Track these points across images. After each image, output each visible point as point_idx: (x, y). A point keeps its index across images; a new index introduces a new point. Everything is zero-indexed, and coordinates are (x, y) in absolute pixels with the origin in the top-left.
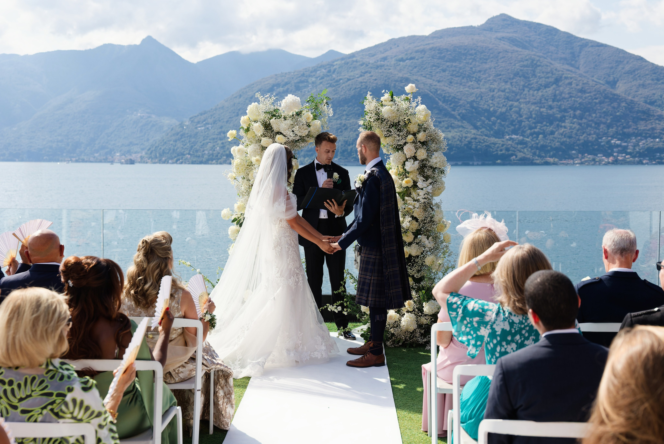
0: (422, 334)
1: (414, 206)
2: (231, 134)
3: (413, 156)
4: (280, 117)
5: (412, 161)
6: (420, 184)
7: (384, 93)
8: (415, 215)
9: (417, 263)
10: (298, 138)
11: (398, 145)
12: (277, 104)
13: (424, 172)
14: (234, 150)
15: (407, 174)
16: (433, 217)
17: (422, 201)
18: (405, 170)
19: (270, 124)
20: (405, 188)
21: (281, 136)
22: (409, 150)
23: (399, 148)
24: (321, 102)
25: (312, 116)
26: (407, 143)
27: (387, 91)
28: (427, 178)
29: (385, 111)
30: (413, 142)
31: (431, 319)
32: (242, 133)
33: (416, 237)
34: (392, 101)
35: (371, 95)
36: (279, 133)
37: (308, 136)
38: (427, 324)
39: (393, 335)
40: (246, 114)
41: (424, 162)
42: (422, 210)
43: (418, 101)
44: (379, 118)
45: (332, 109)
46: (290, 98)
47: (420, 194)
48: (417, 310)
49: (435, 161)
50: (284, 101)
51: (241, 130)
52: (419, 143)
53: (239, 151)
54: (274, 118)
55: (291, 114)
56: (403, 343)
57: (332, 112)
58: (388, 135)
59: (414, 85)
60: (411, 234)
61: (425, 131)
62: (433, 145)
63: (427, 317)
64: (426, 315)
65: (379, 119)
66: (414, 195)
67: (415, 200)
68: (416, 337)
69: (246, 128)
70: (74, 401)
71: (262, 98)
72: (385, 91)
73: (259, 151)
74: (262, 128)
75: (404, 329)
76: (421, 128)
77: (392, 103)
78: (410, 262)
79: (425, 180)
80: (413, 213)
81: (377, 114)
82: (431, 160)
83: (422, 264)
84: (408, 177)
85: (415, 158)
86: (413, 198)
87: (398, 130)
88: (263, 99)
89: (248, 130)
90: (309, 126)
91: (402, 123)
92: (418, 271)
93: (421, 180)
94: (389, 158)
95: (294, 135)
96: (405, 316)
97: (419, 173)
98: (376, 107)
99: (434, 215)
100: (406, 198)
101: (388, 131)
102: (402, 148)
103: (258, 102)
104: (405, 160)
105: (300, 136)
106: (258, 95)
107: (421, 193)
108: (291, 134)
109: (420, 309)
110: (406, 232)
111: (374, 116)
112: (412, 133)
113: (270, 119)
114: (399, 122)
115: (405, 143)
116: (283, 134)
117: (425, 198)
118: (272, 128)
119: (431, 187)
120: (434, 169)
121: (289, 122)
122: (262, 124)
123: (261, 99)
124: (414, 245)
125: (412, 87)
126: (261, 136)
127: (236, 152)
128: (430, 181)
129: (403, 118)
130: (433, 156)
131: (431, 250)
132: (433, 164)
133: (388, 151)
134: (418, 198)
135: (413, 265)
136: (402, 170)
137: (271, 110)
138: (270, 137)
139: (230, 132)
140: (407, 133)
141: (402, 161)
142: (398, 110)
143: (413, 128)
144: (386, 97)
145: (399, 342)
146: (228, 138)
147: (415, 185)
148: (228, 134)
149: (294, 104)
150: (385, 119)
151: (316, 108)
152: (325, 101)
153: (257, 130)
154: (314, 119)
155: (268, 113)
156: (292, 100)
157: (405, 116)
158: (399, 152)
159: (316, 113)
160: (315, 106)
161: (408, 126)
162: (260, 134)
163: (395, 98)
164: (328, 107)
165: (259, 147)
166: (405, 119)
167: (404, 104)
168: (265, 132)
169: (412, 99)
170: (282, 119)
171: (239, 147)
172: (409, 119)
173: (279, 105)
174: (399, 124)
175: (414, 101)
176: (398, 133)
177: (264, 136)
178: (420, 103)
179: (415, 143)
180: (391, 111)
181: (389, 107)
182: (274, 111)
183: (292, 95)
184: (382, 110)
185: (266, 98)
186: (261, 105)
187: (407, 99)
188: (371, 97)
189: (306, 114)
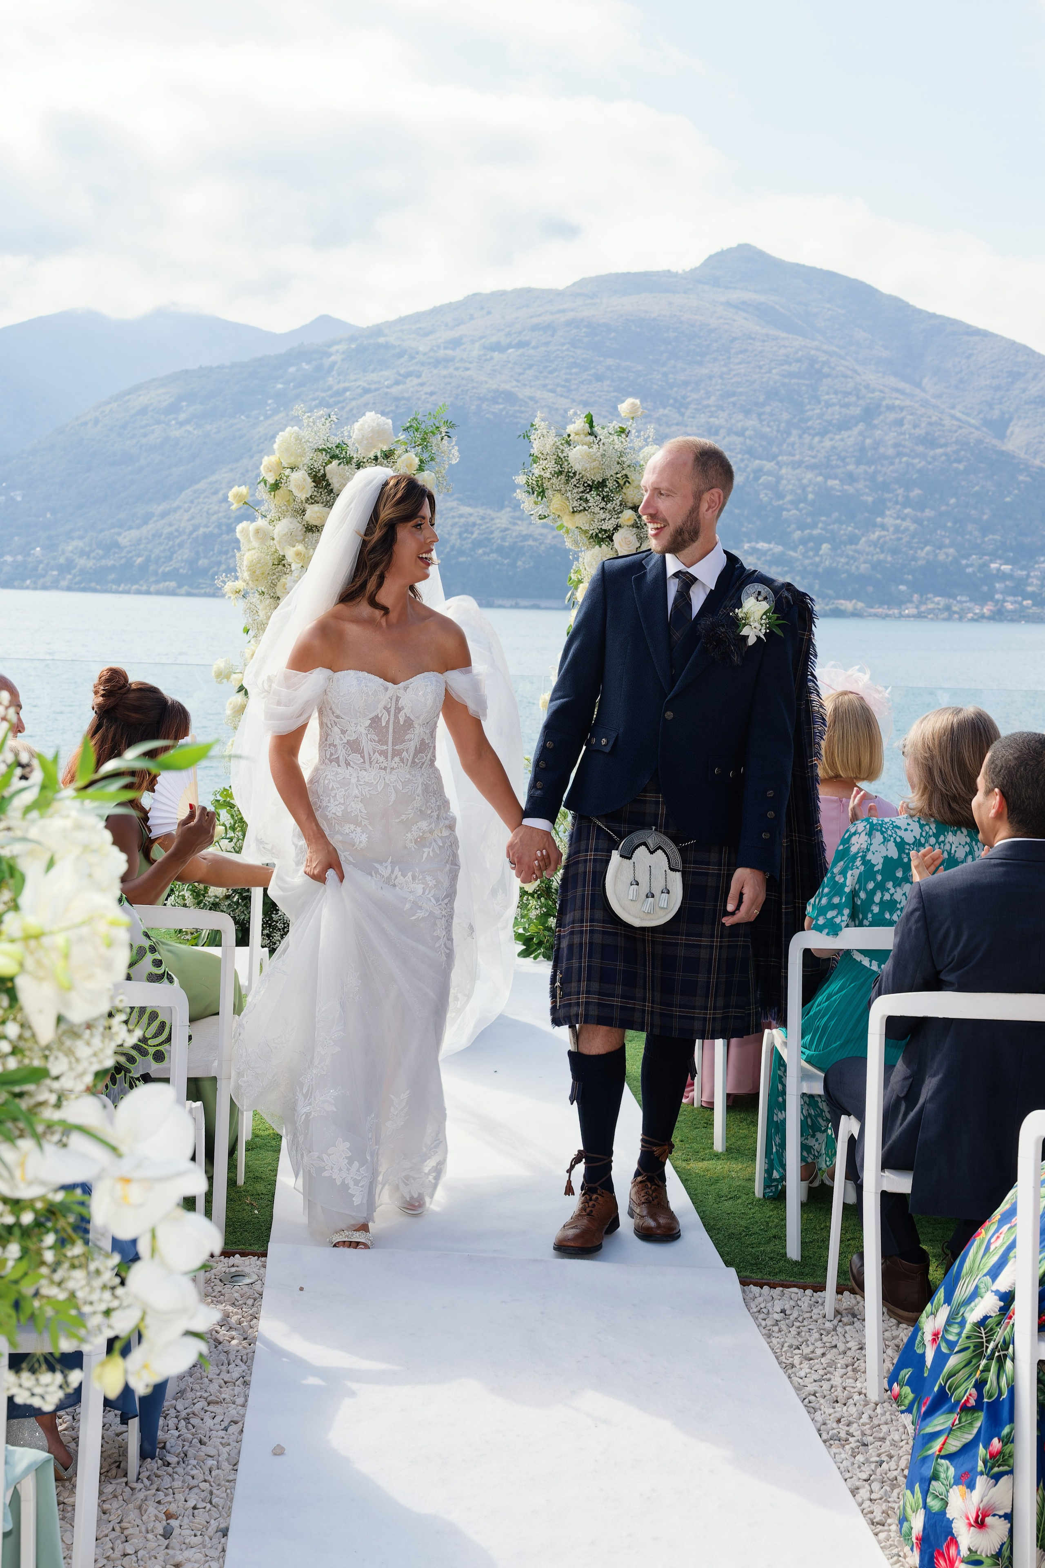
2: (238, 496)
4: (349, 461)
7: (573, 417)
11: (601, 531)
12: (342, 433)
14: (245, 531)
19: (324, 475)
22: (624, 542)
23: (604, 538)
24: (436, 431)
25: (417, 461)
26: (620, 526)
27: (579, 413)
29: (578, 456)
32: (262, 492)
34: (591, 434)
35: (543, 420)
40: (271, 452)
43: (649, 437)
44: (564, 473)
45: (456, 448)
46: (370, 419)
50: (357, 426)
51: (261, 486)
53: (257, 531)
54: (335, 462)
55: (372, 456)
57: (457, 454)
58: (581, 508)
59: (638, 402)
65: (561, 473)
69: (271, 480)
71: (309, 417)
72: (576, 413)
73: (300, 534)
74: (309, 484)
77: (592, 438)
81: (559, 461)
87: (603, 499)
88: (311, 420)
89: (276, 486)
91: (610, 484)
94: (577, 559)
98: (557, 448)
101: (581, 499)
102: (610, 538)
103: (301, 424)
106: (298, 410)
111: (552, 466)
112: (631, 505)
113: (327, 464)
114: (604, 481)
115: (617, 528)
118: (328, 485)
122: (310, 474)
123: (306, 418)
125: (634, 405)
126: (307, 500)
127: (251, 534)
129: (612, 472)
133: (576, 543)
137: (329, 446)
138: (324, 503)
139: (236, 489)
140: (621, 505)
142: (603, 455)
143: (633, 494)
144: (578, 425)
146: (231, 503)
148: (230, 493)
149: (378, 433)
150: (575, 474)
151: (424, 443)
152: (443, 429)
153: (297, 487)
154: (421, 469)
155: (321, 450)
156: (375, 425)
157: (618, 468)
158: (604, 546)
159: (425, 456)
160: (424, 439)
161: (624, 490)
162: (303, 498)
163: (597, 429)
164: (449, 443)
165: (300, 527)
166: (619, 476)
167: (618, 442)
168: (315, 493)
169: (633, 431)
170: (354, 466)
171: (254, 524)
172: (626, 476)
173: (346, 434)
174: (606, 486)
175: (638, 437)
176: (603, 504)
177: (311, 500)
178: (650, 439)
179: (638, 527)
180: (589, 455)
181: (585, 447)
182: (337, 447)
183: (376, 413)
184: (570, 454)
185: (318, 418)
186: (307, 433)
187: (623, 431)
188: (544, 424)
189: (404, 457)
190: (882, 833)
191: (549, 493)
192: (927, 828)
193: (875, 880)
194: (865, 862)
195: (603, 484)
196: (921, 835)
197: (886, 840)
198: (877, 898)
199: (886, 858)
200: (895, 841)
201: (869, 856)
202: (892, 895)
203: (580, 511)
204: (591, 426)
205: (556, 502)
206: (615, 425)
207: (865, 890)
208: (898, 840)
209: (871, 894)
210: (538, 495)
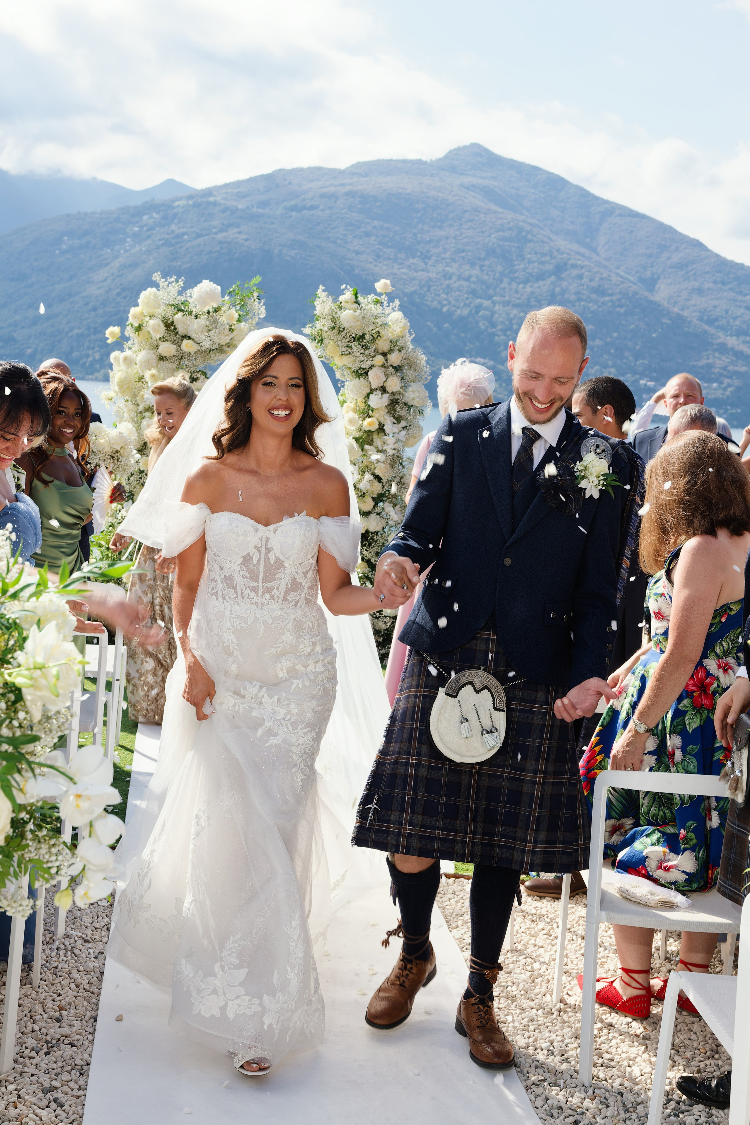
1: (377, 459)
2: (112, 334)
3: (382, 387)
4: (190, 313)
5: (379, 393)
6: (389, 427)
7: (344, 290)
8: (377, 472)
9: (376, 541)
10: (216, 346)
11: (360, 368)
12: (186, 293)
13: (395, 410)
14: (116, 358)
15: (370, 412)
17: (391, 452)
18: (369, 406)
19: (173, 322)
20: (365, 432)
21: (190, 341)
22: (376, 378)
23: (362, 373)
24: (250, 296)
25: (236, 315)
26: (373, 366)
27: (348, 287)
28: (398, 419)
29: (346, 317)
30: (383, 366)
32: (129, 332)
33: (376, 505)
34: (357, 302)
35: (324, 291)
36: (187, 336)
38: (387, 630)
40: (137, 305)
41: (397, 397)
42: (388, 466)
43: (395, 307)
44: (337, 328)
45: (264, 307)
46: (206, 286)
47: (388, 442)
49: (413, 396)
50: (196, 289)
51: (129, 328)
52: (391, 368)
53: (126, 359)
54: (180, 314)
55: (206, 310)
57: (264, 311)
58: (348, 352)
59: (388, 282)
60: (371, 500)
61: (400, 351)
62: (411, 372)
65: (333, 328)
66: (378, 442)
67: (379, 451)
69: (137, 325)
72: (346, 287)
73: (155, 361)
74: (163, 328)
76: (395, 345)
77: (356, 305)
78: (366, 540)
79: (396, 422)
80: (375, 469)
81: (334, 320)
82: (407, 395)
83: (383, 543)
84: (372, 416)
85: (383, 390)
86: (377, 448)
87: (363, 347)
88: (165, 284)
89: (139, 328)
90: (231, 330)
91: (367, 337)
93: (391, 421)
94: (343, 386)
95: (211, 342)
97: (389, 412)
98: (333, 311)
99: (404, 475)
100: (366, 447)
102: (366, 373)
103: (157, 286)
104: (369, 391)
105: (219, 344)
106: (156, 277)
107: (390, 441)
108: (207, 340)
110: (364, 497)
111: (329, 324)
112: (381, 352)
113: (174, 315)
114: (364, 335)
115: (370, 368)
116: (193, 339)
117: (394, 449)
118: (175, 329)
119: (404, 433)
120: (410, 407)
121: (203, 321)
122: (163, 321)
123: (162, 283)
124: (373, 516)
125: (386, 284)
126: (160, 339)
127: (121, 361)
128: (403, 424)
129: (369, 329)
130: (410, 389)
132: (408, 400)
133: (343, 375)
134: (384, 448)
135: (369, 545)
136: (362, 406)
137: (177, 302)
138: (173, 343)
139: (111, 329)
140: (374, 351)
141: (365, 393)
142: (364, 318)
143: (383, 345)
144: (347, 296)
146: (108, 339)
147: (381, 429)
148: (107, 332)
149: (210, 295)
150: (344, 329)
153: (154, 330)
154: (239, 321)
155: (171, 305)
156: (208, 290)
157: (373, 327)
158: (362, 379)
159: (242, 312)
160: (242, 300)
161: (377, 342)
162: (158, 336)
163: (360, 299)
164: (259, 303)
165: (154, 357)
166: (373, 332)
167: (374, 309)
168: (166, 335)
169: (385, 303)
170: (193, 317)
171: (123, 353)
172: (379, 332)
173: (189, 295)
174: (365, 338)
175: (388, 306)
176: (362, 351)
177: (163, 339)
178: (396, 309)
179: (385, 367)
180: (354, 317)
181: (352, 311)
182: (182, 303)
183: (210, 281)
184: (341, 316)
185: (170, 283)
186: (160, 293)
187: (377, 302)
188: (325, 294)
189: (228, 312)
191: (326, 341)
195: (363, 337)
203: (347, 355)
204: (356, 297)
205: (331, 347)
206: (372, 297)
210: (318, 342)
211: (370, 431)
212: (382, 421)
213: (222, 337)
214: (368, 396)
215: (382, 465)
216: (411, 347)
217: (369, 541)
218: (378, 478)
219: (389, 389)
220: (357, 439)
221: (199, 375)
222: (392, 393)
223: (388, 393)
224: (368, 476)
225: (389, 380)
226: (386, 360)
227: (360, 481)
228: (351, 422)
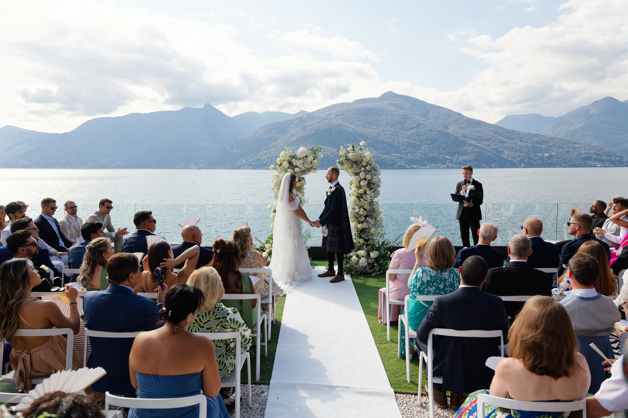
0: (370, 268)
1: (365, 203)
4: (297, 158)
5: (364, 180)
6: (368, 192)
7: (349, 146)
8: (365, 207)
9: (366, 232)
11: (356, 172)
12: (295, 152)
13: (370, 186)
15: (361, 187)
16: (374, 209)
18: (360, 185)
19: (291, 162)
20: (360, 194)
21: (298, 168)
22: (362, 175)
23: (357, 174)
24: (317, 150)
25: (313, 158)
28: (371, 189)
29: (350, 155)
30: (364, 171)
31: (374, 260)
32: (277, 166)
33: (365, 219)
34: (354, 150)
36: (296, 167)
37: (311, 168)
38: (372, 263)
39: (355, 268)
40: (279, 157)
41: (370, 181)
42: (369, 205)
44: (347, 159)
46: (302, 149)
48: (367, 256)
49: (375, 180)
50: (299, 150)
51: (277, 165)
52: (367, 172)
53: (276, 176)
54: (294, 159)
55: (302, 157)
56: (361, 272)
57: (322, 155)
59: (364, 142)
60: (363, 217)
61: (370, 165)
62: (375, 172)
63: (372, 259)
64: (371, 258)
65: (346, 159)
66: (365, 197)
67: (365, 200)
68: (367, 269)
69: (279, 164)
70: (230, 319)
72: (350, 145)
74: (288, 164)
75: (361, 265)
76: (368, 163)
78: (363, 231)
80: (364, 206)
81: (346, 157)
82: (373, 180)
83: (369, 232)
84: (362, 189)
85: (365, 179)
87: (357, 165)
89: (280, 165)
90: (312, 163)
91: (358, 162)
92: (367, 236)
93: (368, 190)
96: (361, 259)
97: (367, 187)
98: (346, 154)
100: (361, 199)
101: (351, 165)
102: (359, 174)
103: (285, 150)
105: (307, 168)
106: (285, 147)
107: (369, 196)
108: (303, 167)
109: (368, 255)
110: (361, 217)
111: (344, 158)
112: (364, 166)
113: (292, 159)
115: (360, 172)
116: (298, 167)
117: (370, 199)
118: (292, 164)
119: (373, 193)
120: (375, 184)
121: (301, 161)
122: (288, 162)
123: (287, 149)
124: (365, 223)
125: (363, 143)
126: (287, 168)
128: (373, 190)
129: (359, 159)
130: (374, 178)
131: (373, 225)
132: (374, 182)
133: (351, 175)
134: (367, 199)
135: (364, 233)
136: (358, 185)
138: (292, 169)
139: (271, 166)
140: (361, 166)
141: (359, 181)
142: (356, 155)
143: (364, 164)
144: (350, 148)
145: (358, 272)
147: (365, 193)
148: (270, 167)
149: (304, 152)
150: (350, 159)
151: (315, 153)
152: (319, 150)
153: (285, 165)
154: (314, 159)
155: (291, 156)
157: (360, 158)
158: (357, 176)
159: (315, 156)
160: (314, 152)
161: (362, 163)
167: (360, 152)
168: (289, 166)
169: (363, 149)
170: (298, 160)
172: (362, 159)
176: (357, 167)
177: (289, 168)
178: (367, 151)
180: (353, 155)
181: (352, 153)
182: (294, 155)
183: (303, 147)
185: (289, 149)
186: (287, 152)
187: (361, 149)
188: (342, 148)
189: (310, 157)
190: (426, 273)
191: (344, 164)
192: (438, 271)
193: (425, 286)
194: (422, 281)
195: (356, 162)
196: (436, 274)
197: (427, 275)
198: (426, 290)
199: (427, 280)
200: (429, 276)
201: (423, 279)
202: (430, 290)
203: (351, 168)
204: (353, 148)
205: (346, 166)
206: (359, 147)
207: (423, 288)
208: (430, 275)
209: (424, 289)
210: (341, 165)
211: (361, 193)
212: (365, 190)
213: (308, 166)
214: (360, 181)
215: (367, 205)
216: (374, 163)
217: (364, 232)
218: (366, 210)
219: (367, 179)
220: (357, 197)
221: (301, 179)
222: (368, 180)
223: (367, 180)
224: (362, 209)
225: (367, 175)
226: (366, 169)
227: (359, 211)
228: (354, 191)
